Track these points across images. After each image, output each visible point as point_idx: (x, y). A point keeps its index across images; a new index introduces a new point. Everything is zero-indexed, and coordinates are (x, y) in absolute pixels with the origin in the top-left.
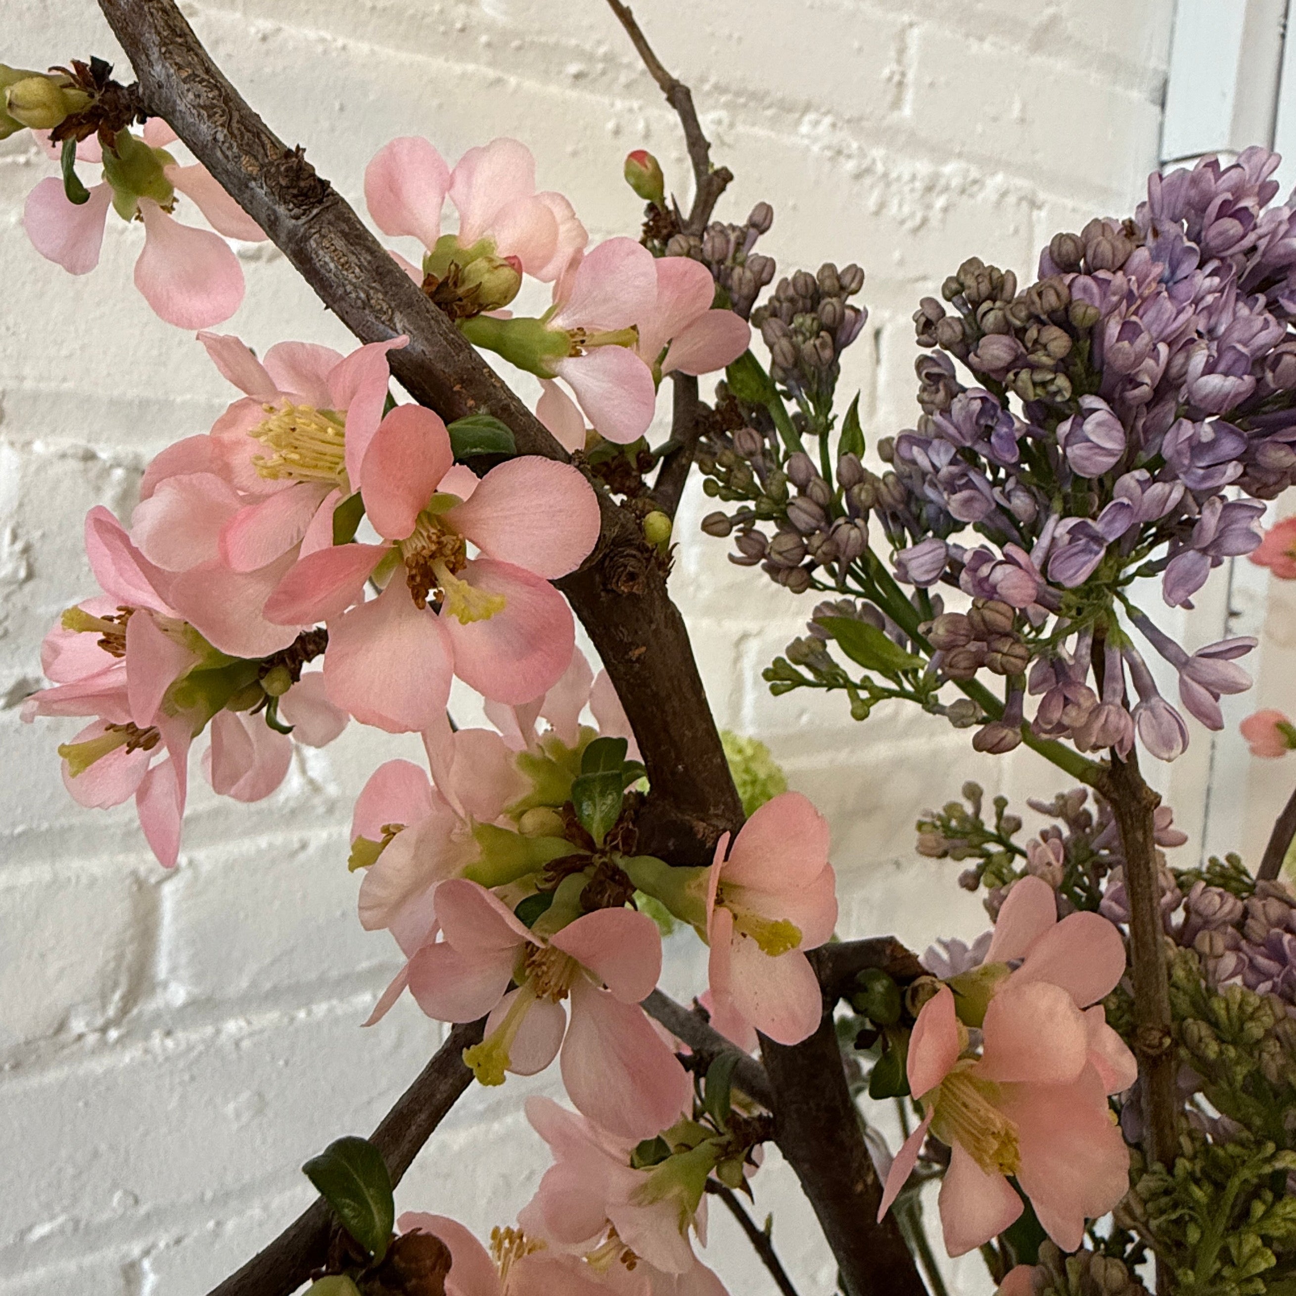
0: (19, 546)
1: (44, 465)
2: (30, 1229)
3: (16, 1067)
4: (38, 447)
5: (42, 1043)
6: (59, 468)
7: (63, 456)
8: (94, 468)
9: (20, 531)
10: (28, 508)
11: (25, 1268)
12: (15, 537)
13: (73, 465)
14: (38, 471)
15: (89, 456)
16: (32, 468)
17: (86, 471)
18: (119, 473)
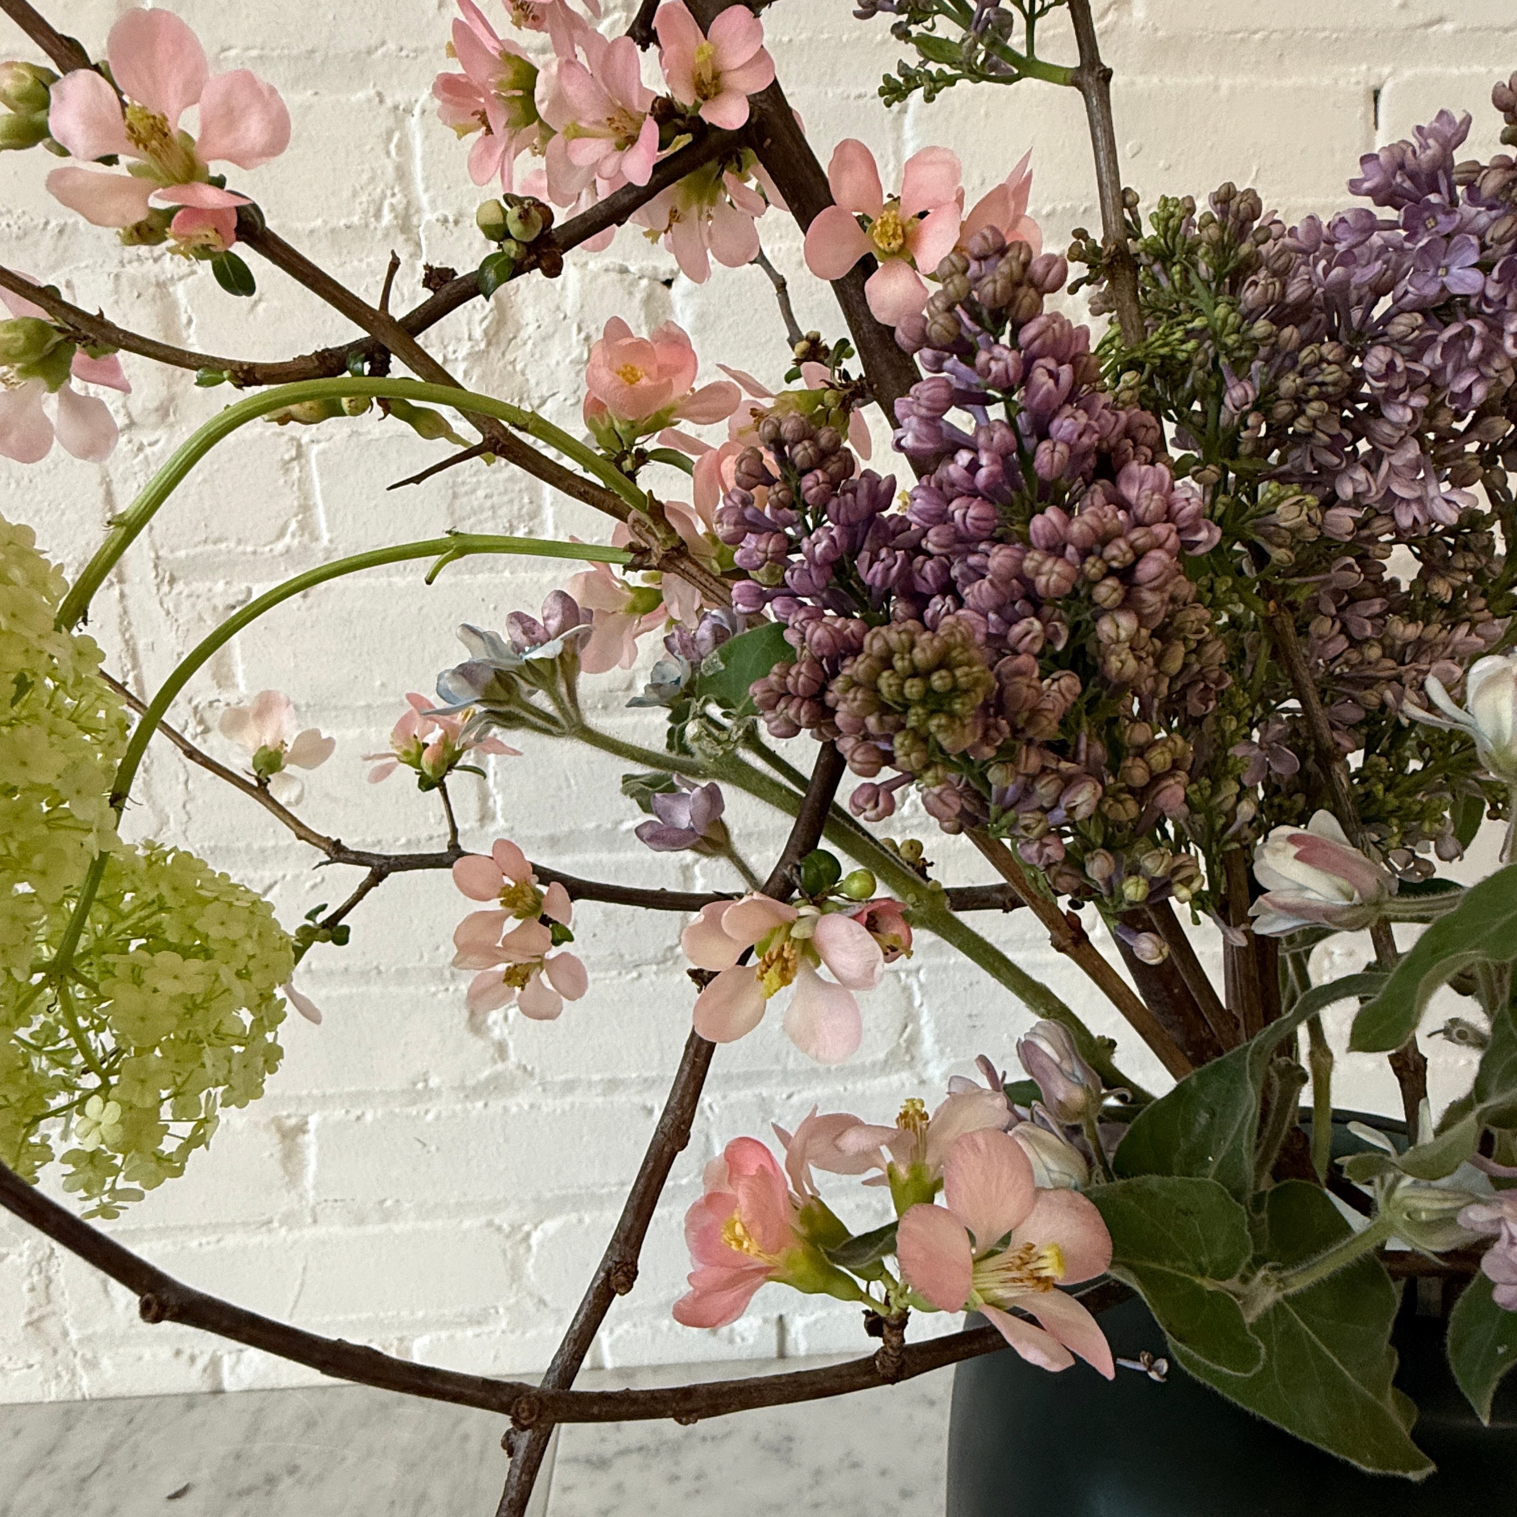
0: (583, 335)
1: (595, 277)
2: (621, 822)
3: (605, 708)
4: (592, 265)
5: (620, 693)
6: (605, 279)
7: (607, 270)
8: (629, 278)
9: (584, 326)
10: (586, 309)
11: (619, 850)
12: (580, 330)
13: (614, 276)
14: (591, 282)
15: (624, 270)
16: (587, 280)
17: (622, 281)
18: (644, 282)
